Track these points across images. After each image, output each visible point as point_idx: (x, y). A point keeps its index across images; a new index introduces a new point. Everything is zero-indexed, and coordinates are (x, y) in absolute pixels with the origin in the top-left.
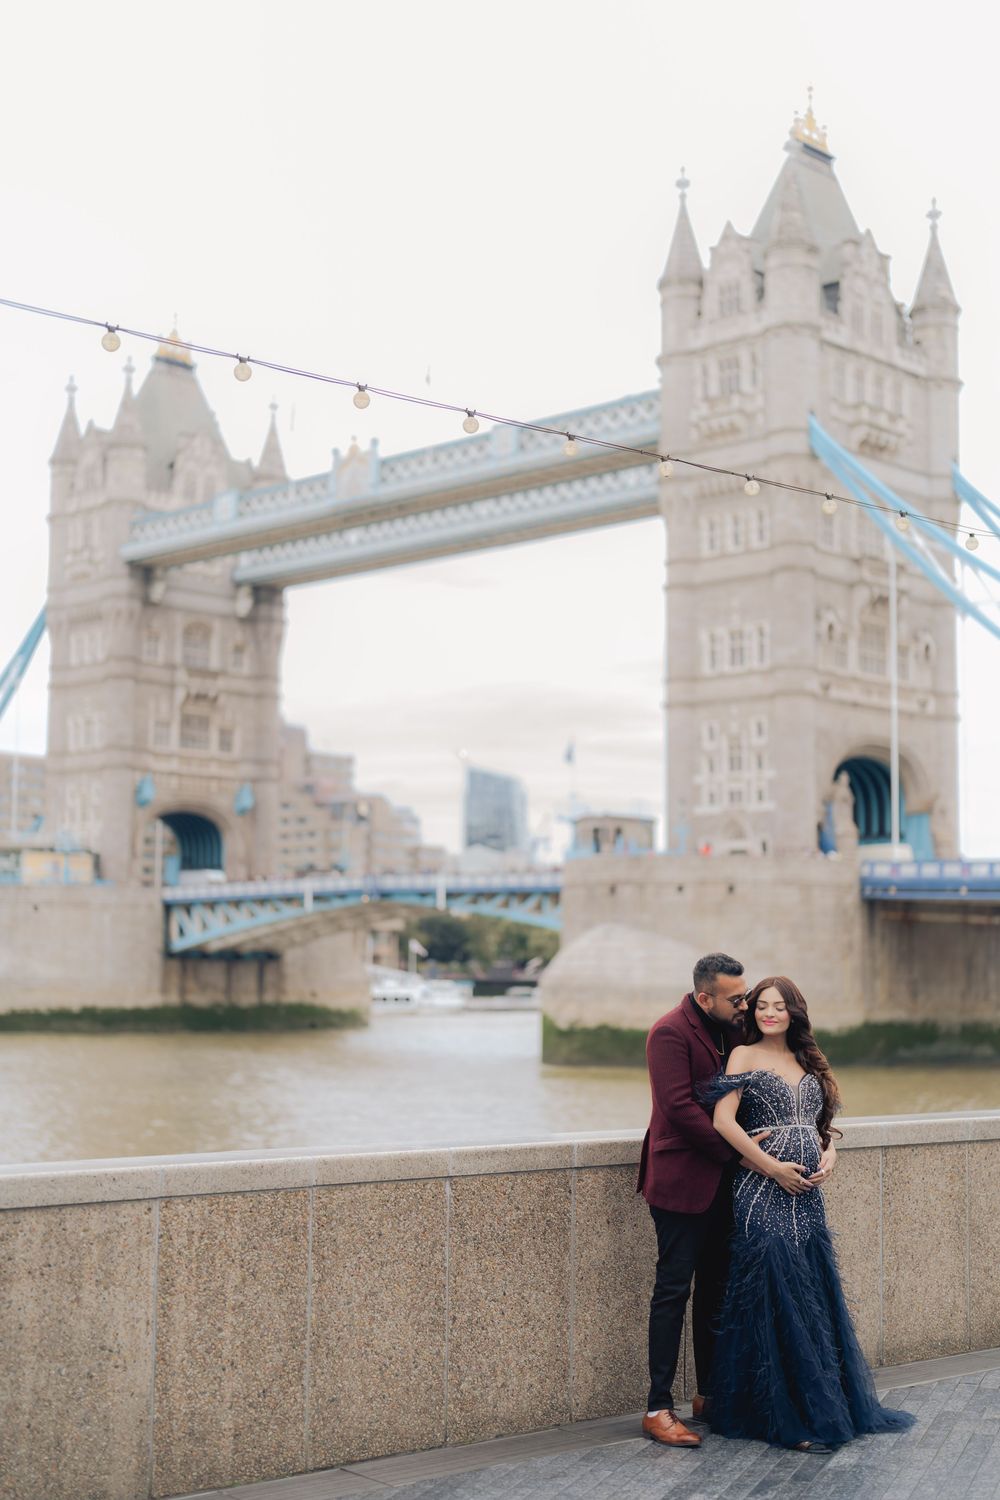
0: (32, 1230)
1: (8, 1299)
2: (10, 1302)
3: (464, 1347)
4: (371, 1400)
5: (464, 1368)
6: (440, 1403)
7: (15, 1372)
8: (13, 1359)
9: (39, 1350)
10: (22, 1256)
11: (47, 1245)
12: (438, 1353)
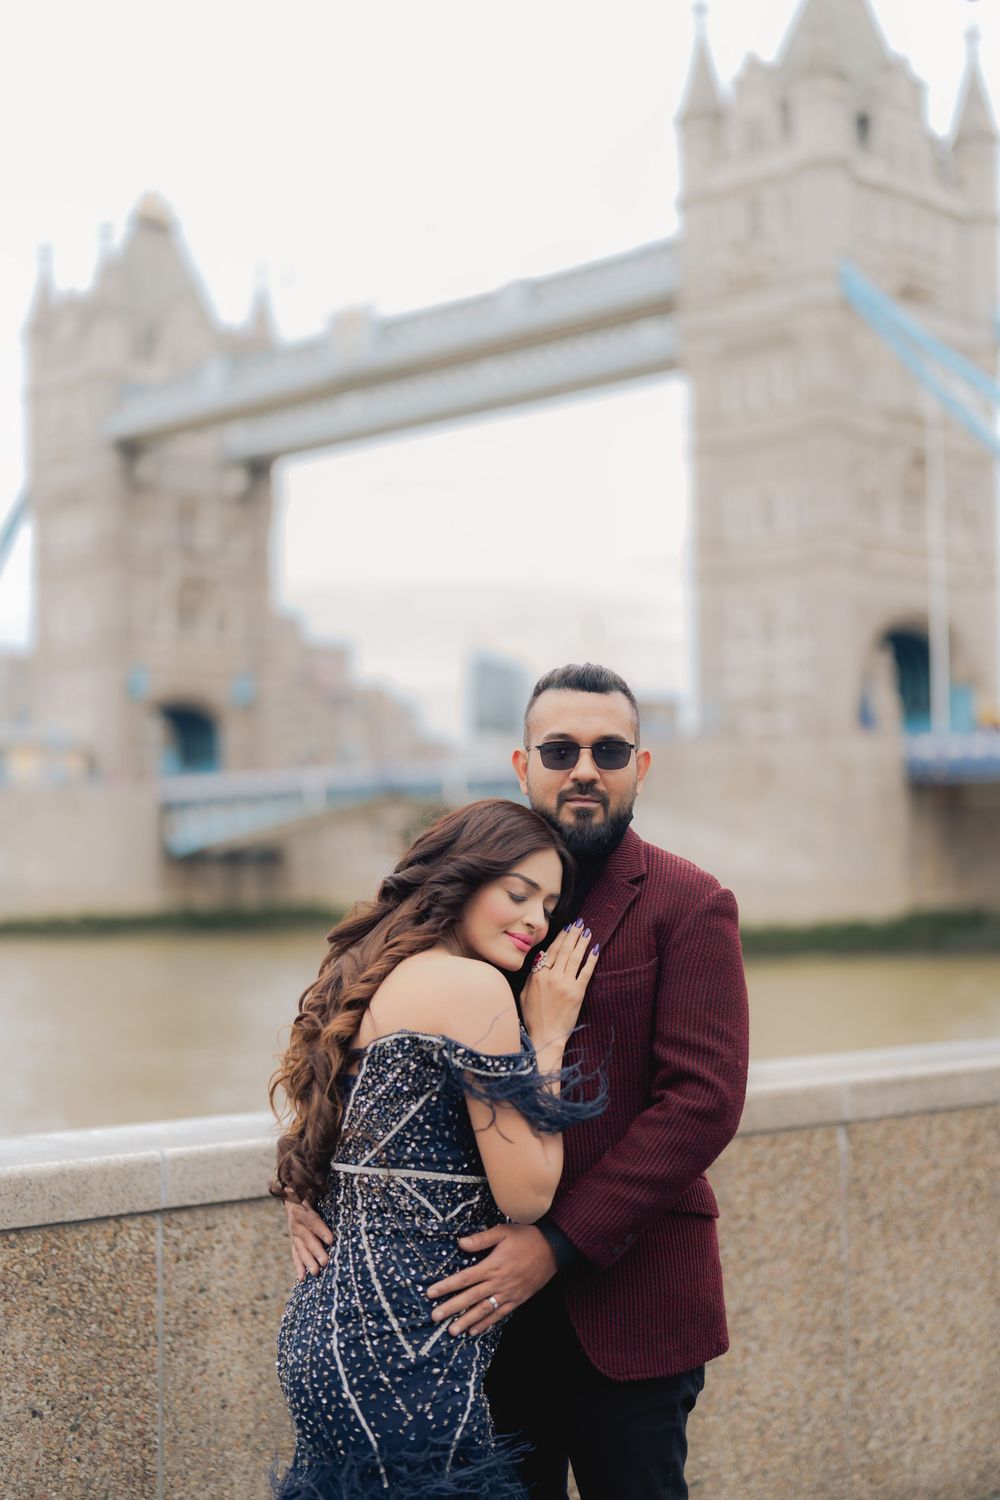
0: (236, 1239)
1: (201, 1359)
2: (205, 1364)
3: (871, 1385)
4: (747, 1479)
5: (872, 1417)
6: (841, 1474)
7: (218, 1481)
8: (213, 1458)
9: (254, 1440)
10: (221, 1283)
11: (260, 1263)
12: (837, 1397)
